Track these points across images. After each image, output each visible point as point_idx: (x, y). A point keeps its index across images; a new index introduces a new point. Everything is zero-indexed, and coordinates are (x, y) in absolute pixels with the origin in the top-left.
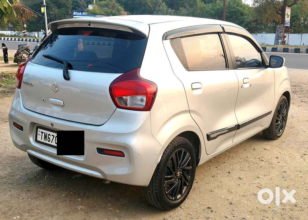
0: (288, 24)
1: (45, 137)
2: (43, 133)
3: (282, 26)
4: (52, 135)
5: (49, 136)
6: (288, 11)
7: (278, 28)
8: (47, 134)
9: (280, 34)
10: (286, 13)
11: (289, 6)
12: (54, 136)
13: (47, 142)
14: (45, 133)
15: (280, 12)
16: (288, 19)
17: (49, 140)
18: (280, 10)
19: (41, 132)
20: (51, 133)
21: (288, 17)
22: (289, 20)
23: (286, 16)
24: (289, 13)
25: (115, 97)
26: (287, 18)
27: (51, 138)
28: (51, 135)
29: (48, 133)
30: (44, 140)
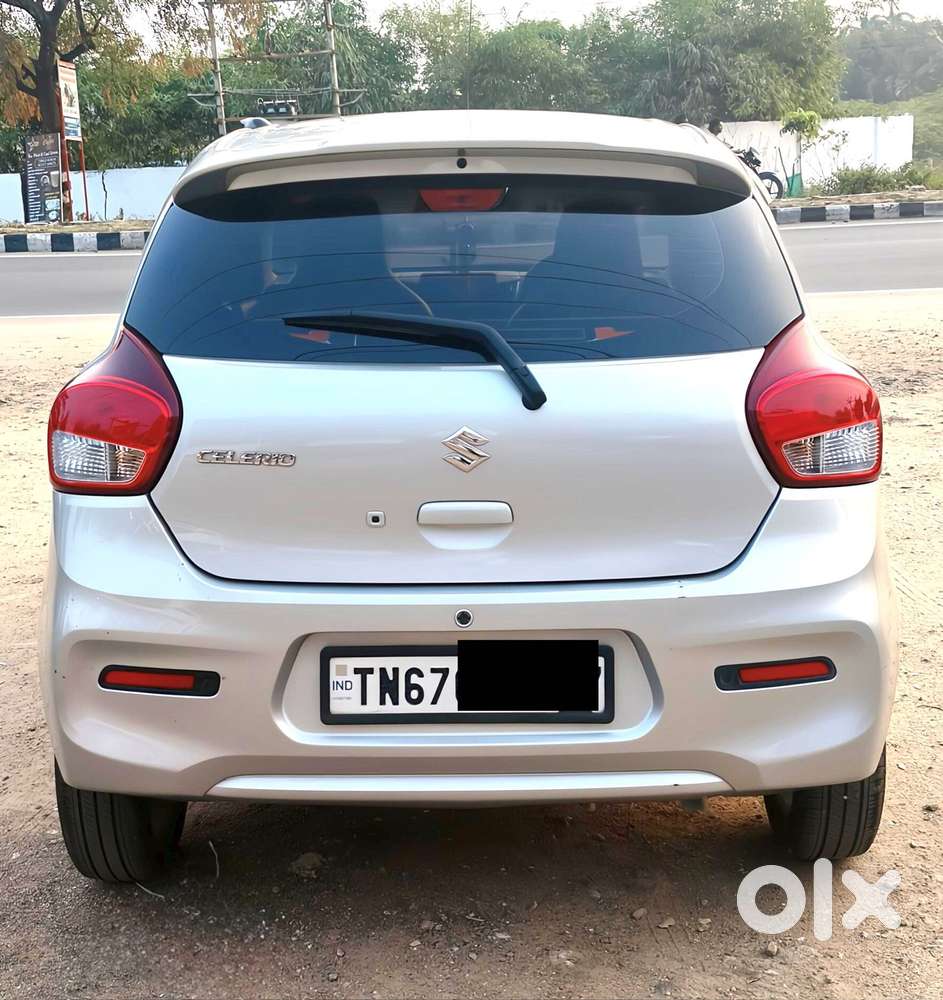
0: (75, 133)
1: (388, 687)
2: (371, 671)
3: (49, 141)
4: (434, 671)
5: (414, 676)
6: (67, 78)
7: (36, 150)
8: (395, 670)
9: (49, 175)
10: (62, 87)
11: (67, 58)
12: (445, 672)
13: (404, 708)
14: (383, 670)
15: (30, 83)
16: (71, 113)
17: (415, 694)
18: (28, 73)
19: (357, 671)
20: (424, 663)
21: (71, 104)
22: (78, 116)
23: (65, 100)
24: (74, 89)
25: (778, 443)
26: (69, 108)
27: (429, 683)
28: (426, 671)
29: (404, 663)
30: (383, 702)
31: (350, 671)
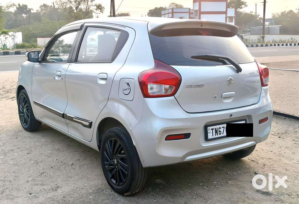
1: (216, 132)
2: (213, 129)
4: (222, 127)
5: (220, 129)
8: (217, 128)
12: (224, 127)
13: (219, 136)
14: (215, 128)
17: (220, 133)
20: (221, 126)
27: (222, 130)
30: (216, 135)
31: (210, 129)
